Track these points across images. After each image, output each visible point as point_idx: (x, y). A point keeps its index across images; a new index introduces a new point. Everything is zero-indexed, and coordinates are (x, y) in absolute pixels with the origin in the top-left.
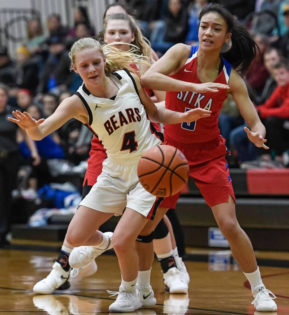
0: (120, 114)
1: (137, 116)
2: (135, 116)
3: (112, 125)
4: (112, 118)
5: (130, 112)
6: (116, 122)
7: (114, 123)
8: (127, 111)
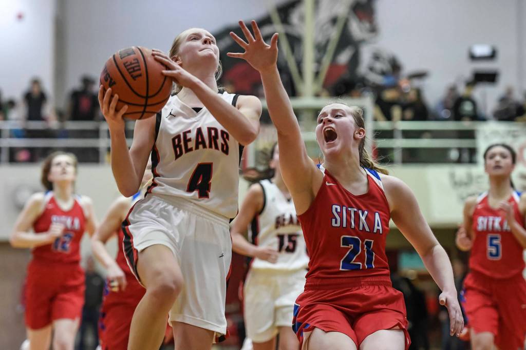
0: (199, 131)
1: (223, 143)
2: (220, 141)
3: (182, 143)
4: (185, 134)
5: (213, 132)
6: (190, 140)
7: (187, 140)
8: (210, 129)
